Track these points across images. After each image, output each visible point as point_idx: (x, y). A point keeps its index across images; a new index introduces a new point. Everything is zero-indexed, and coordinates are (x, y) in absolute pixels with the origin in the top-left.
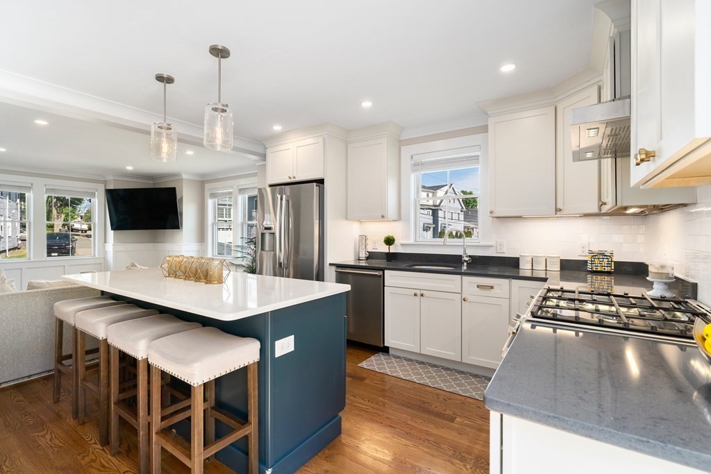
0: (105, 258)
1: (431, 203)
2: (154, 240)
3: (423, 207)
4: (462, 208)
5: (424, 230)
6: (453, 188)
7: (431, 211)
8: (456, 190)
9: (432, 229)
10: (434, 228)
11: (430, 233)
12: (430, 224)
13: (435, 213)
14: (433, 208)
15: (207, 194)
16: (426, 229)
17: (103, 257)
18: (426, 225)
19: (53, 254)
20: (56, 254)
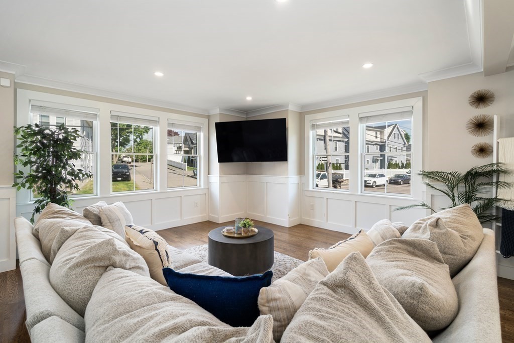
0: (209, 189)
1: (379, 140)
2: (247, 172)
3: (372, 143)
4: (405, 143)
5: (373, 162)
6: (397, 128)
7: (379, 146)
8: (400, 130)
9: (379, 161)
10: (381, 160)
11: (378, 164)
12: (379, 157)
13: (382, 148)
14: (381, 144)
15: (308, 125)
16: (375, 161)
17: (207, 187)
18: (375, 158)
19: (118, 179)
20: (120, 179)
